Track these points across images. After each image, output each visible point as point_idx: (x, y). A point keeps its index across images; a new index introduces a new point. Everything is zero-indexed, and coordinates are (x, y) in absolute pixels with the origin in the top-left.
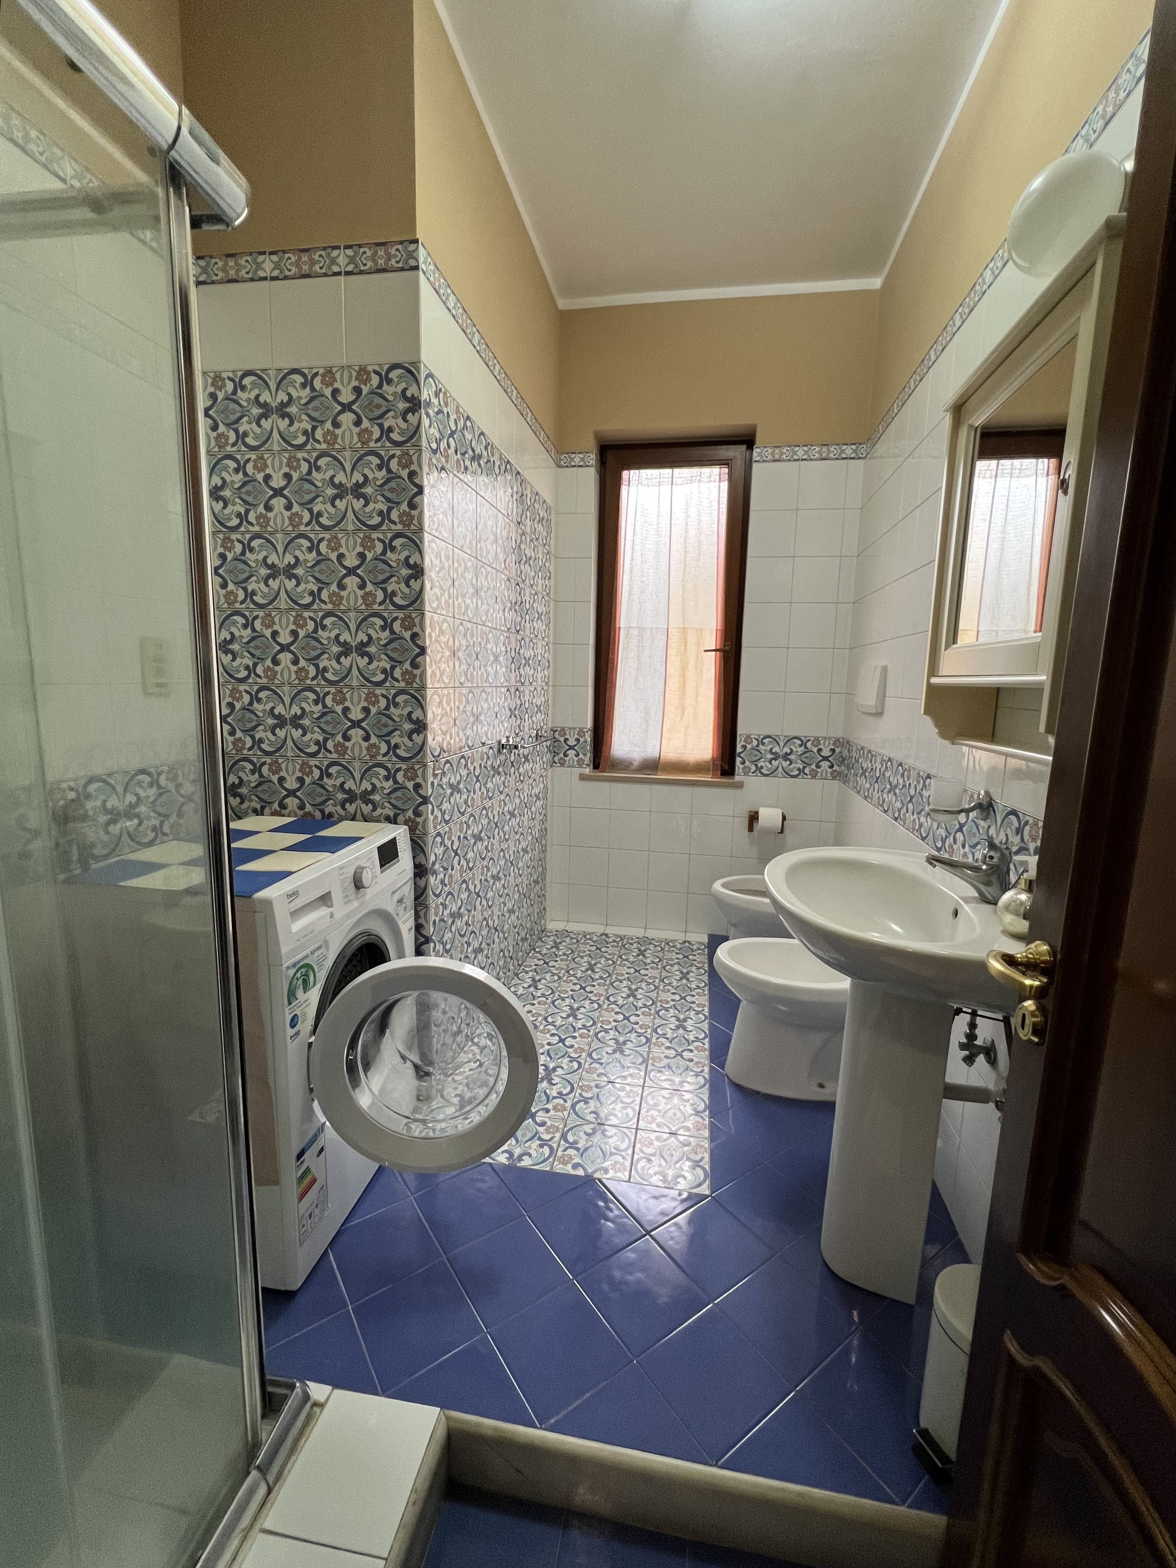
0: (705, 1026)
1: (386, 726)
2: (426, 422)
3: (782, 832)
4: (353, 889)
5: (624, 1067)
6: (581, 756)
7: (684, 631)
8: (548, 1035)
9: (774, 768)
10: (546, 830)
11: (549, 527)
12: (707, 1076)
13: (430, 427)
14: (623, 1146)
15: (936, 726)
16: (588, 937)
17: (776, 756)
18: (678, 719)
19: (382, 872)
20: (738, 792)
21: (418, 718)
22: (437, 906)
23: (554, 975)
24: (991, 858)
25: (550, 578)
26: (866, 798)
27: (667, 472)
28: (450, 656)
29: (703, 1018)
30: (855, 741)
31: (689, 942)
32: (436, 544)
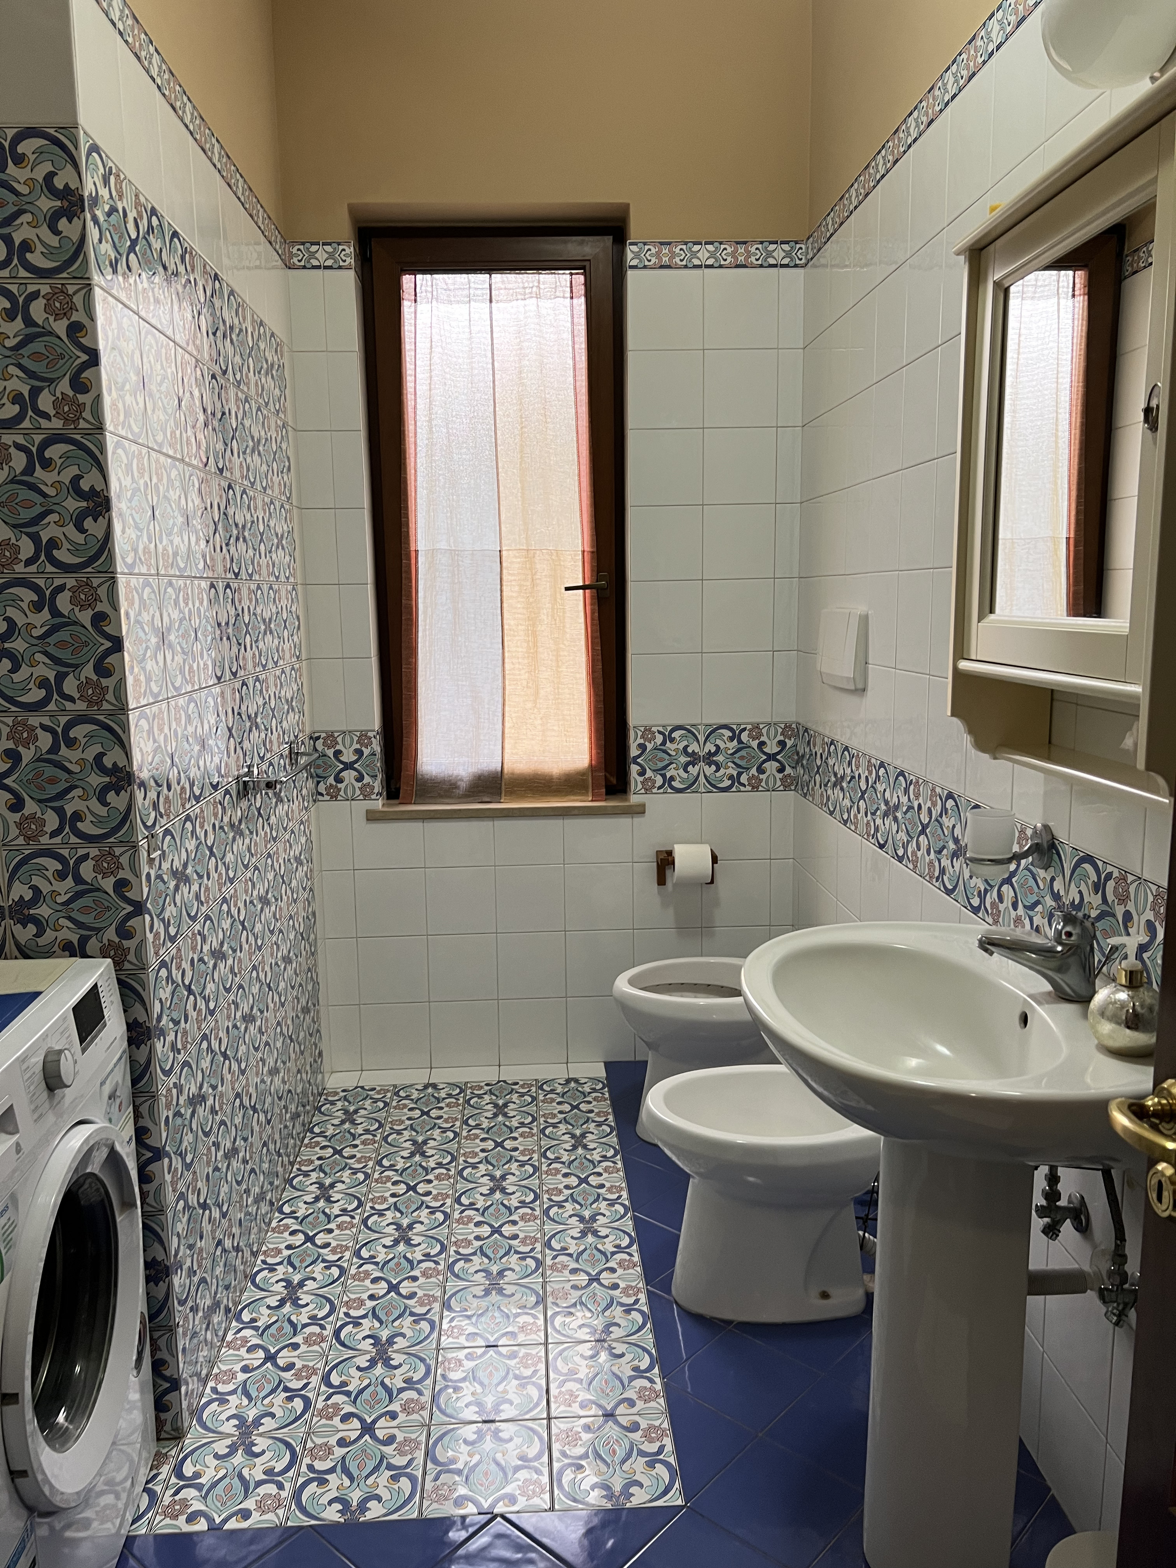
0: (628, 1224)
1: (53, 781)
2: (93, 233)
3: (712, 882)
4: (45, 1094)
5: (508, 1317)
6: (367, 779)
7: (529, 554)
8: (367, 1282)
9: (692, 779)
10: (314, 914)
11: (282, 378)
12: (645, 1309)
13: (100, 241)
14: (532, 1452)
15: (971, 731)
16: (402, 1094)
17: (694, 759)
18: (529, 705)
19: (84, 1051)
20: (637, 820)
21: (115, 764)
22: (169, 1090)
23: (355, 1172)
24: (1069, 934)
25: (289, 469)
26: (845, 823)
27: (481, 279)
28: (158, 643)
29: (622, 1210)
30: (820, 729)
31: (576, 1081)
32: (124, 449)
